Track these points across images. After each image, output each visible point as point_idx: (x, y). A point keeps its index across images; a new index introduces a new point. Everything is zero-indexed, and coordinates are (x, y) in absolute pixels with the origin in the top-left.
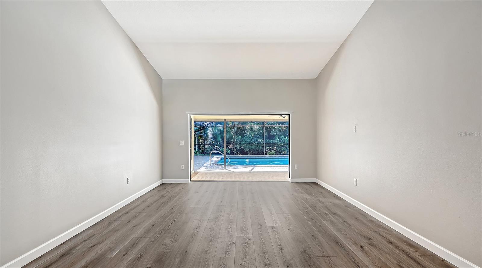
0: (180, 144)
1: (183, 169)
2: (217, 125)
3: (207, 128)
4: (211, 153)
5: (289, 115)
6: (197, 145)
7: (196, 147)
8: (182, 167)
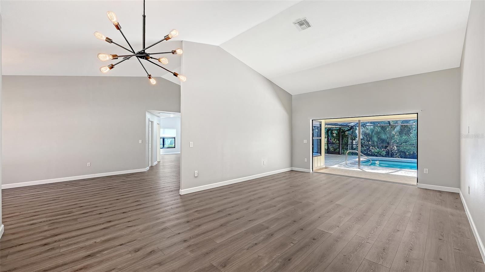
0: (304, 143)
1: (306, 161)
2: (367, 125)
3: (355, 127)
4: (347, 152)
5: (417, 113)
6: (349, 145)
7: (349, 147)
8: (305, 160)
